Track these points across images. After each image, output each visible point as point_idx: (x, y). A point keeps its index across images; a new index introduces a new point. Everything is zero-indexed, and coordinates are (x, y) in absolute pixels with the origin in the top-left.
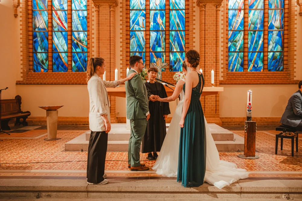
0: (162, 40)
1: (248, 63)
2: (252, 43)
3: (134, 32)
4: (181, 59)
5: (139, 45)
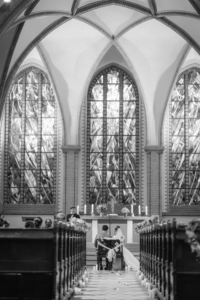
0: (117, 178)
1: (189, 198)
2: (192, 181)
3: (93, 171)
4: (132, 194)
5: (97, 183)
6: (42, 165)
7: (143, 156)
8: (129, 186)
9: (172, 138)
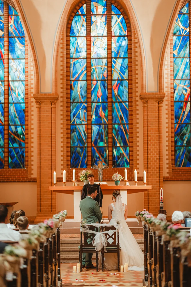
0: (104, 134)
3: (74, 126)
4: (125, 154)
5: (81, 140)
6: (10, 119)
7: (138, 105)
8: (120, 143)
9: (174, 82)
